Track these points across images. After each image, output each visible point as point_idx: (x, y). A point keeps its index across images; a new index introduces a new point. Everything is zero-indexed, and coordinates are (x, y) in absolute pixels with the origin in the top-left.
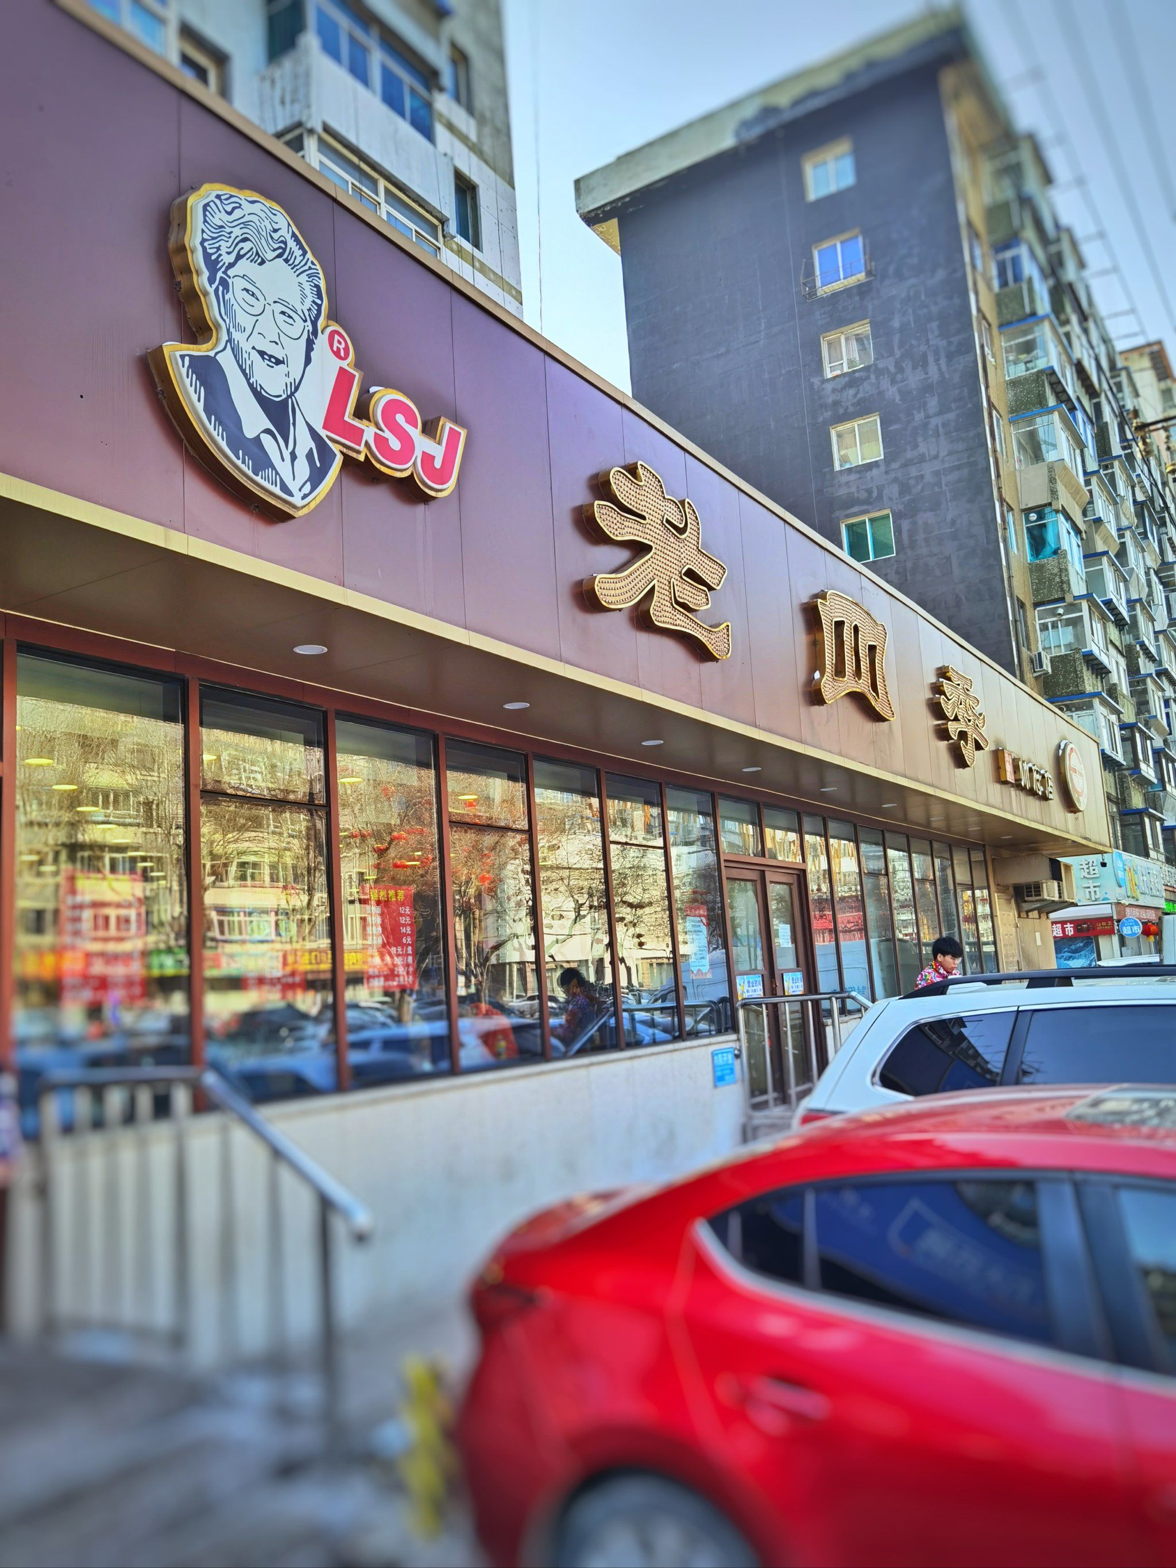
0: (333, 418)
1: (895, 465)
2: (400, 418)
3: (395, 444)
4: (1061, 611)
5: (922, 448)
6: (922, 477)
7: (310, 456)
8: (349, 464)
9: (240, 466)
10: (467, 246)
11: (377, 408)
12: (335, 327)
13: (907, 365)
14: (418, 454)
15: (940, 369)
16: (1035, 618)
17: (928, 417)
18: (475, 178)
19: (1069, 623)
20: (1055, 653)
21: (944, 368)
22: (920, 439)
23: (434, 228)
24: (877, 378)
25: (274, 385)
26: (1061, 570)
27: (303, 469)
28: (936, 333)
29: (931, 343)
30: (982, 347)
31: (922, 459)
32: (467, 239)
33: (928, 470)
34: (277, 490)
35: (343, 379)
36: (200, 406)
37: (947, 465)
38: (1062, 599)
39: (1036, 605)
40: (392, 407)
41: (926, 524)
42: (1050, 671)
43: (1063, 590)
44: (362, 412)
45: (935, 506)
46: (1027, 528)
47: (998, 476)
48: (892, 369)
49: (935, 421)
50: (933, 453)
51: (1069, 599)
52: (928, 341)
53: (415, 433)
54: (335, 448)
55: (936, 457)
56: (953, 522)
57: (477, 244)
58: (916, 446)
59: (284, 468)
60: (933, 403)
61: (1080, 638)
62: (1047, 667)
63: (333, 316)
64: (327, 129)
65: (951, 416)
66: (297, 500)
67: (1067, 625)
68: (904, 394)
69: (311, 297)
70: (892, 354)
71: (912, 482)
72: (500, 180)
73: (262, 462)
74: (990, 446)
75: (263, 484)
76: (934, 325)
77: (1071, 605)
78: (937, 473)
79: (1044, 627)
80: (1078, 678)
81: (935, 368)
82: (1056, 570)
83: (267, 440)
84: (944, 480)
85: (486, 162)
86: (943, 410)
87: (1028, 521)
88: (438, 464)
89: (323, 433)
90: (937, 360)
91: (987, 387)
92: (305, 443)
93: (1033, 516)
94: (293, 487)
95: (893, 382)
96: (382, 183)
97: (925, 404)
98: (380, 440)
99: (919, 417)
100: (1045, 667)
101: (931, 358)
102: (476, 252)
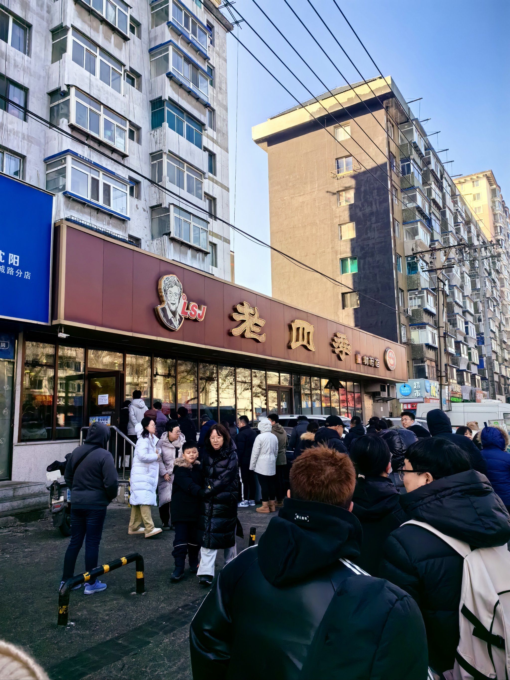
0: (183, 312)
1: (359, 240)
2: (194, 308)
3: (193, 313)
4: (417, 293)
5: (369, 235)
6: (368, 245)
7: (179, 320)
8: (185, 318)
9: (168, 324)
10: (211, 175)
11: (190, 307)
12: (184, 294)
13: (366, 205)
14: (197, 314)
15: (376, 207)
16: (408, 295)
17: (371, 224)
18: (215, 152)
19: (419, 297)
20: (414, 308)
21: (378, 206)
22: (369, 231)
23: (201, 175)
24: (355, 208)
25: (173, 308)
26: (418, 279)
27: (178, 322)
28: (376, 194)
29: (374, 197)
30: (392, 200)
31: (369, 239)
32: (212, 173)
33: (370, 242)
34: (173, 327)
35: (185, 303)
36: (163, 316)
37: (377, 241)
38: (417, 289)
39: (409, 290)
40: (194, 306)
41: (369, 261)
42: (411, 314)
43: (418, 286)
44: (188, 309)
45: (373, 255)
46: (408, 263)
47: (395, 246)
48: (360, 206)
49: (373, 226)
50: (373, 237)
51: (420, 289)
52: (373, 197)
53: (197, 310)
54: (183, 317)
55: (374, 238)
56: (378, 262)
57: (215, 174)
58: (367, 234)
59: (174, 323)
60: (374, 219)
61: (423, 302)
62: (410, 313)
63: (183, 292)
64: (169, 151)
65: (379, 224)
66: (177, 328)
67: (419, 298)
68: (364, 215)
69: (180, 290)
70: (361, 200)
71: (365, 246)
72: (223, 151)
73: (171, 323)
74: (392, 235)
75: (172, 327)
76: (376, 191)
77: (420, 291)
78: (373, 244)
79: (411, 299)
80: (421, 317)
81: (375, 207)
82: (416, 279)
83: (172, 319)
84: (376, 247)
85: (219, 146)
86: (377, 222)
87: (407, 260)
88: (201, 315)
89: (181, 315)
90: (376, 204)
91: (393, 214)
92: (178, 317)
93: (409, 259)
94: (176, 326)
95: (360, 210)
96: (186, 164)
97: (371, 219)
98: (191, 313)
99: (368, 223)
100: (409, 314)
101: (374, 203)
102: (214, 177)
